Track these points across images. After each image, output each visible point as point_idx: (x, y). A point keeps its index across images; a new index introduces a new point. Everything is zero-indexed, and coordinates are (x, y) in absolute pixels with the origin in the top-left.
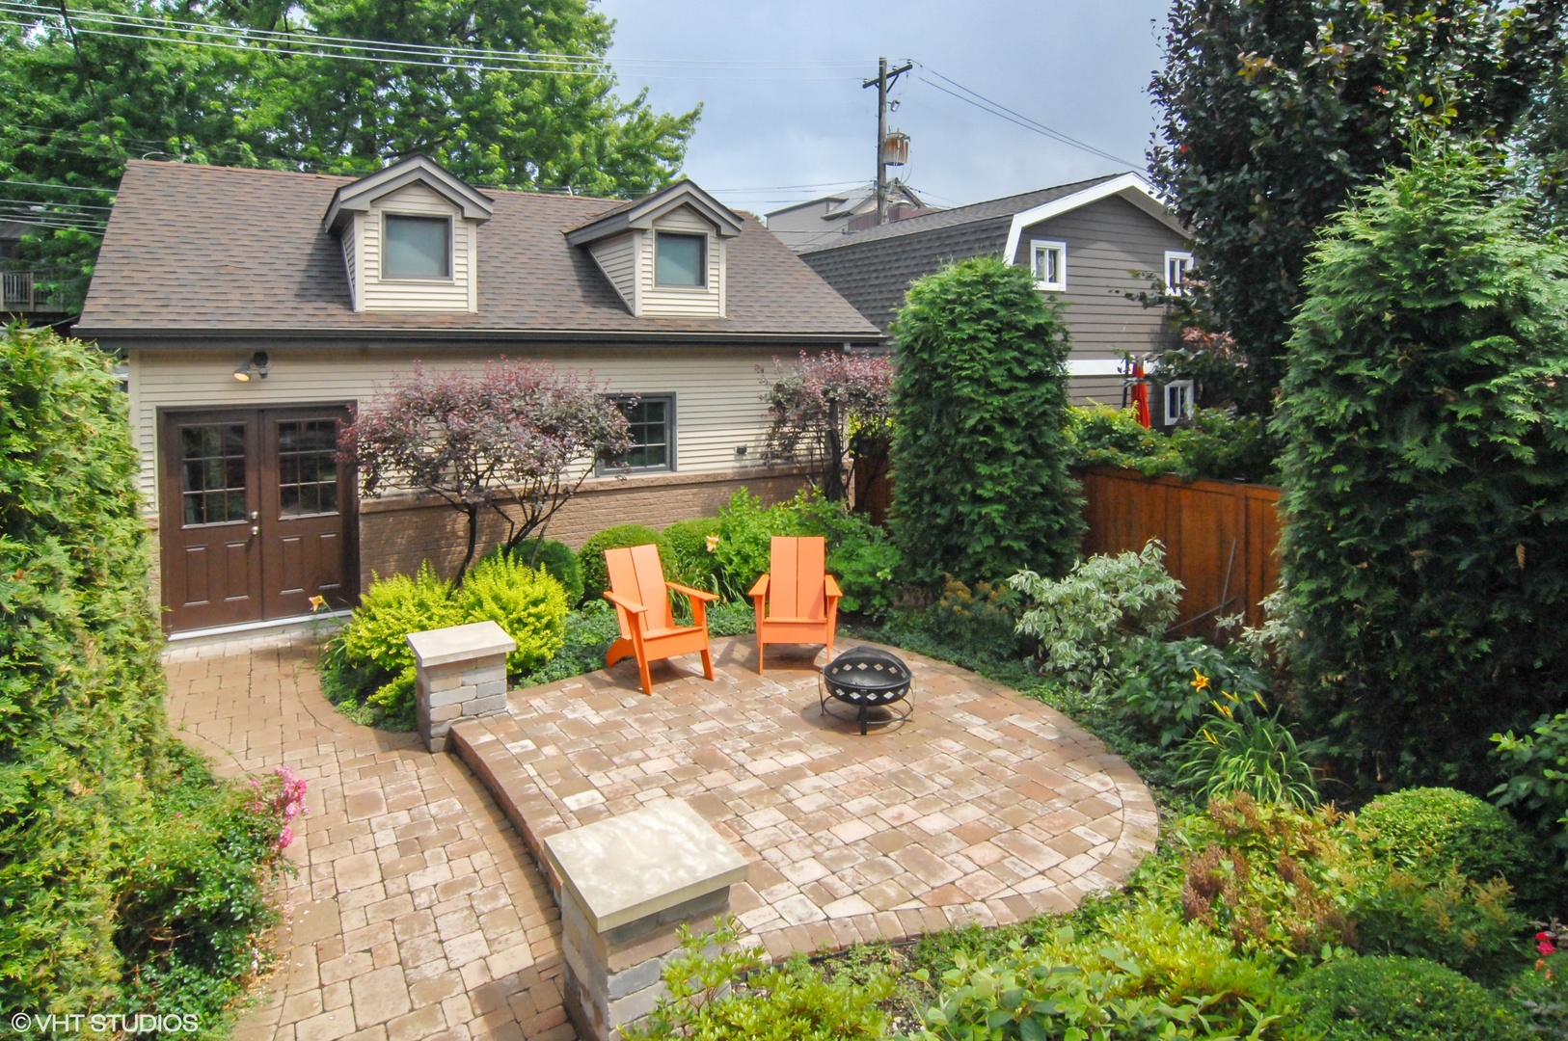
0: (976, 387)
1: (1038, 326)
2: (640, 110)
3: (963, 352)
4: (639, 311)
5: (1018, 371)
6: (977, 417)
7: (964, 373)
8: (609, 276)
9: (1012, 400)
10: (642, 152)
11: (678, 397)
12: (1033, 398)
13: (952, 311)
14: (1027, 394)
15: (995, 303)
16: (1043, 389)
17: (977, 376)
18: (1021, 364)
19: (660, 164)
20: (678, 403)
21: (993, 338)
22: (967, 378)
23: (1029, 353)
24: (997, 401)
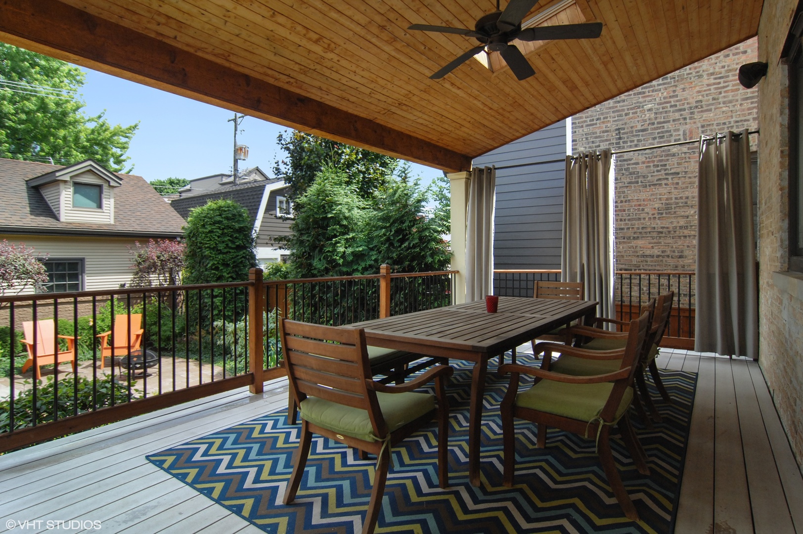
0: (212, 251)
1: (241, 228)
2: (101, 121)
3: (207, 237)
4: (63, 218)
5: (230, 245)
6: (211, 263)
7: (206, 245)
8: (49, 202)
9: (228, 257)
10: (104, 143)
11: (86, 260)
12: (238, 256)
13: (204, 220)
14: (235, 254)
15: (222, 218)
16: (242, 253)
17: (212, 247)
18: (233, 242)
19: (114, 150)
20: (86, 263)
21: (220, 232)
22: (208, 247)
23: (236, 238)
24: (220, 256)
